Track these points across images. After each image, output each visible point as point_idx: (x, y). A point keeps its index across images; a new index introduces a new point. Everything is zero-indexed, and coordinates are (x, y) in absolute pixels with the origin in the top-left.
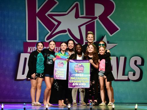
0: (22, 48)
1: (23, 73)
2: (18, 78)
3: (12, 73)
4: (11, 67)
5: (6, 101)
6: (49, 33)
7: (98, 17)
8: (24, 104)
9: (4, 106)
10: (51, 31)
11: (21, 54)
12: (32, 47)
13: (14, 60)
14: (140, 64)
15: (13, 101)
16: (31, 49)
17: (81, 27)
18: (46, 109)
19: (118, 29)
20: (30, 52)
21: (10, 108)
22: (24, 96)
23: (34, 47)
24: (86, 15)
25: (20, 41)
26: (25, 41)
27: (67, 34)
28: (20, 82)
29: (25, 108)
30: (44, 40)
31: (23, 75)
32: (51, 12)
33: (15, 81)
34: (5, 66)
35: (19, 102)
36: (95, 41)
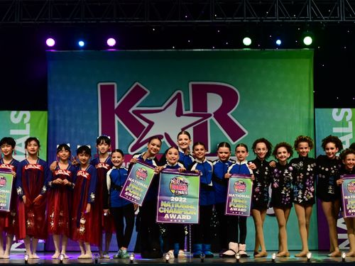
6: (134, 140)
7: (213, 115)
10: (137, 137)
19: (244, 133)
24: (193, 111)
27: (164, 141)
36: (209, 152)
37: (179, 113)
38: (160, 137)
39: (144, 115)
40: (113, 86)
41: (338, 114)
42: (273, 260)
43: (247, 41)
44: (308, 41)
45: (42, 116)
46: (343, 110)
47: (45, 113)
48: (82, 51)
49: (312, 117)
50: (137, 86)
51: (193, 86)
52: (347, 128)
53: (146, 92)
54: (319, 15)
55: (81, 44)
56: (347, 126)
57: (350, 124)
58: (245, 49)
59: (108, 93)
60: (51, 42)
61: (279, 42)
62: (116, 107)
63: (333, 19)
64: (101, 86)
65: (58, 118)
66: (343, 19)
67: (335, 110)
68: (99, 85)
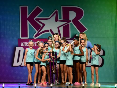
0: (17, 43)
1: (18, 61)
2: (14, 65)
3: (10, 61)
4: (9, 57)
5: (6, 82)
6: (36, 32)
7: (72, 21)
8: (19, 84)
9: (4, 85)
10: (38, 31)
11: (17, 47)
12: (24, 43)
13: (11, 52)
14: (102, 54)
15: (11, 81)
16: (23, 44)
17: (60, 28)
18: (34, 87)
19: (86, 29)
20: (23, 46)
21: (9, 86)
22: (18, 78)
23: (26, 43)
24: (63, 19)
25: (15, 38)
26: (19, 38)
27: (50, 33)
28: (16, 68)
29: (19, 87)
30: (33, 37)
31: (18, 63)
32: (38, 17)
33: (12, 67)
34: (5, 56)
35: (15, 82)
36: (70, 38)
37: (57, 20)
38: (48, 31)
39: (41, 21)
40: (27, 7)
42: (99, 87)
50: (38, 7)
51: (63, 7)
53: (42, 10)
59: (24, 11)
64: (21, 7)
68: (20, 7)
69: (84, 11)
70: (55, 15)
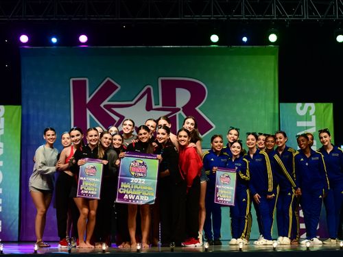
7: (182, 109)
19: (212, 127)
24: (163, 106)
37: (149, 107)
39: (116, 110)
40: (85, 81)
41: (302, 108)
42: (240, 249)
43: (215, 38)
44: (273, 38)
45: (16, 110)
46: (307, 105)
47: (19, 107)
48: (55, 47)
49: (277, 112)
50: (108, 81)
51: (162, 81)
52: (310, 122)
53: (117, 87)
54: (284, 13)
55: (54, 40)
56: (311, 120)
57: (314, 117)
58: (212, 46)
59: (80, 88)
60: (24, 39)
61: (245, 39)
62: (88, 101)
63: (296, 17)
64: (73, 81)
65: (32, 112)
66: (306, 17)
67: (299, 105)
68: (71, 80)
69: (207, 87)
70: (145, 98)
